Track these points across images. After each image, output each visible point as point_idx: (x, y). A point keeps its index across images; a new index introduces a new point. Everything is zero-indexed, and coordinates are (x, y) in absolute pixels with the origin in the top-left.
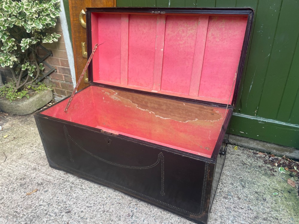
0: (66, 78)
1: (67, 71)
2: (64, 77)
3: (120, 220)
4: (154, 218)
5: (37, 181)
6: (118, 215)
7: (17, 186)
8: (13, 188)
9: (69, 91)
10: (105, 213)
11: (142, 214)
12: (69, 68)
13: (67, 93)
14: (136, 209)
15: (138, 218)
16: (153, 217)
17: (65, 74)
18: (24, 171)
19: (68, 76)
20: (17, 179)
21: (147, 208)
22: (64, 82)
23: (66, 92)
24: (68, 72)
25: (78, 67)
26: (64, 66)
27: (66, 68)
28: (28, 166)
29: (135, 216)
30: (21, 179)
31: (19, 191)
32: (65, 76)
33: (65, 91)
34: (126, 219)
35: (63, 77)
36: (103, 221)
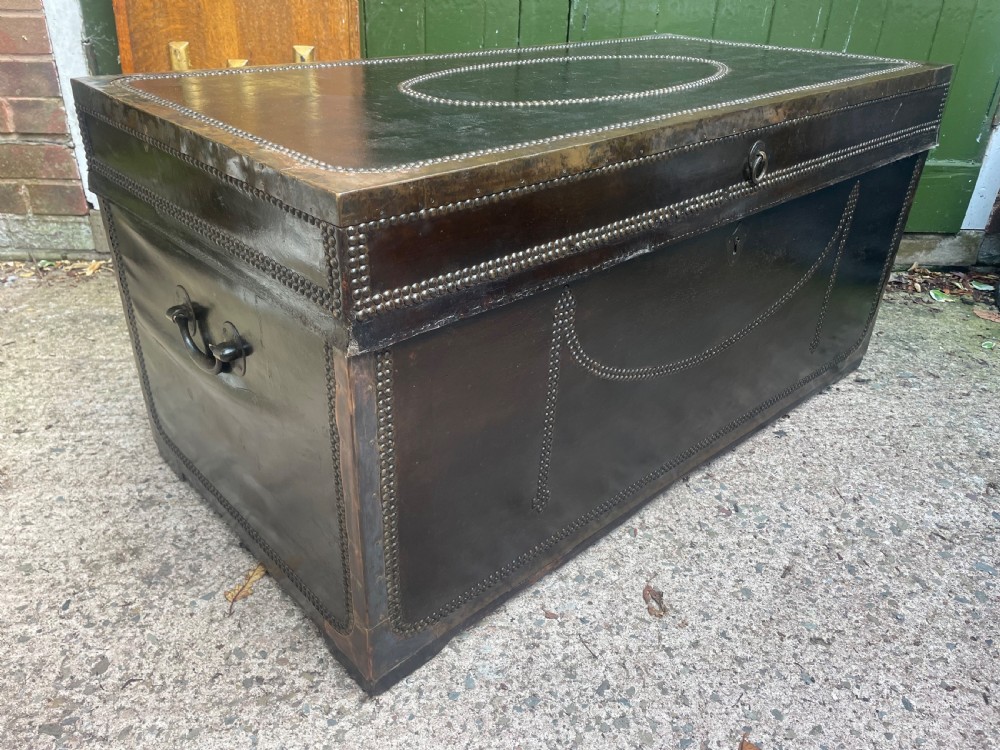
0: (29, 117)
1: (35, 80)
2: (10, 113)
3: (712, 534)
4: (803, 490)
5: (219, 537)
6: (689, 524)
7: (129, 591)
8: (115, 605)
9: (47, 183)
10: (640, 532)
11: (756, 493)
12: (45, 59)
13: (33, 196)
14: (723, 487)
15: (757, 508)
16: (797, 489)
17: (22, 95)
18: (103, 526)
19: (38, 104)
20: (98, 567)
21: (751, 474)
22: (14, 138)
23: (23, 191)
24: (44, 85)
25: (137, 36)
26: (16, 54)
27: (31, 65)
28: (95, 505)
29: (746, 506)
30: (119, 559)
31: (169, 602)
32: (17, 106)
33: (17, 187)
34: (727, 524)
35: (4, 112)
36: (664, 557)
